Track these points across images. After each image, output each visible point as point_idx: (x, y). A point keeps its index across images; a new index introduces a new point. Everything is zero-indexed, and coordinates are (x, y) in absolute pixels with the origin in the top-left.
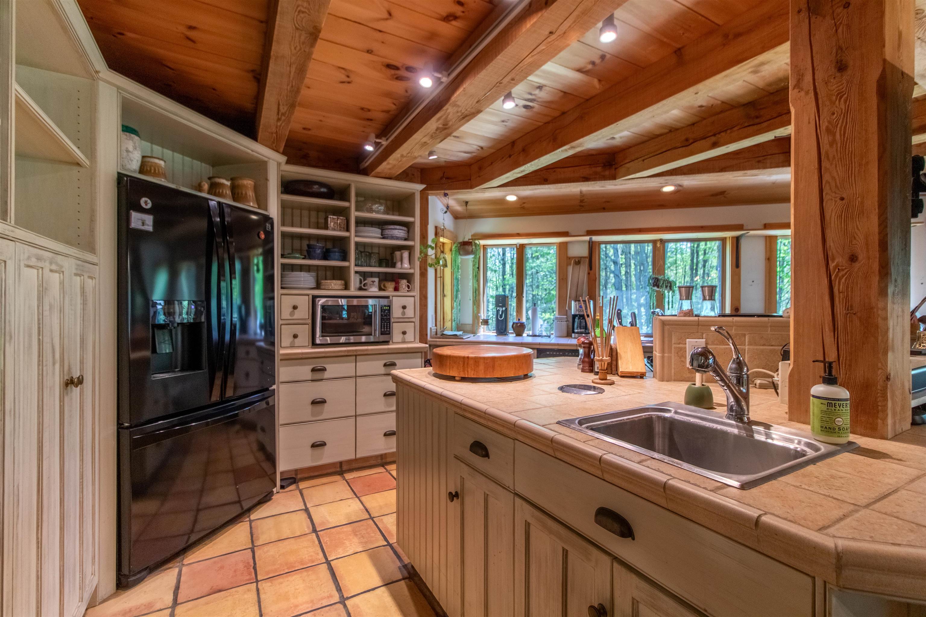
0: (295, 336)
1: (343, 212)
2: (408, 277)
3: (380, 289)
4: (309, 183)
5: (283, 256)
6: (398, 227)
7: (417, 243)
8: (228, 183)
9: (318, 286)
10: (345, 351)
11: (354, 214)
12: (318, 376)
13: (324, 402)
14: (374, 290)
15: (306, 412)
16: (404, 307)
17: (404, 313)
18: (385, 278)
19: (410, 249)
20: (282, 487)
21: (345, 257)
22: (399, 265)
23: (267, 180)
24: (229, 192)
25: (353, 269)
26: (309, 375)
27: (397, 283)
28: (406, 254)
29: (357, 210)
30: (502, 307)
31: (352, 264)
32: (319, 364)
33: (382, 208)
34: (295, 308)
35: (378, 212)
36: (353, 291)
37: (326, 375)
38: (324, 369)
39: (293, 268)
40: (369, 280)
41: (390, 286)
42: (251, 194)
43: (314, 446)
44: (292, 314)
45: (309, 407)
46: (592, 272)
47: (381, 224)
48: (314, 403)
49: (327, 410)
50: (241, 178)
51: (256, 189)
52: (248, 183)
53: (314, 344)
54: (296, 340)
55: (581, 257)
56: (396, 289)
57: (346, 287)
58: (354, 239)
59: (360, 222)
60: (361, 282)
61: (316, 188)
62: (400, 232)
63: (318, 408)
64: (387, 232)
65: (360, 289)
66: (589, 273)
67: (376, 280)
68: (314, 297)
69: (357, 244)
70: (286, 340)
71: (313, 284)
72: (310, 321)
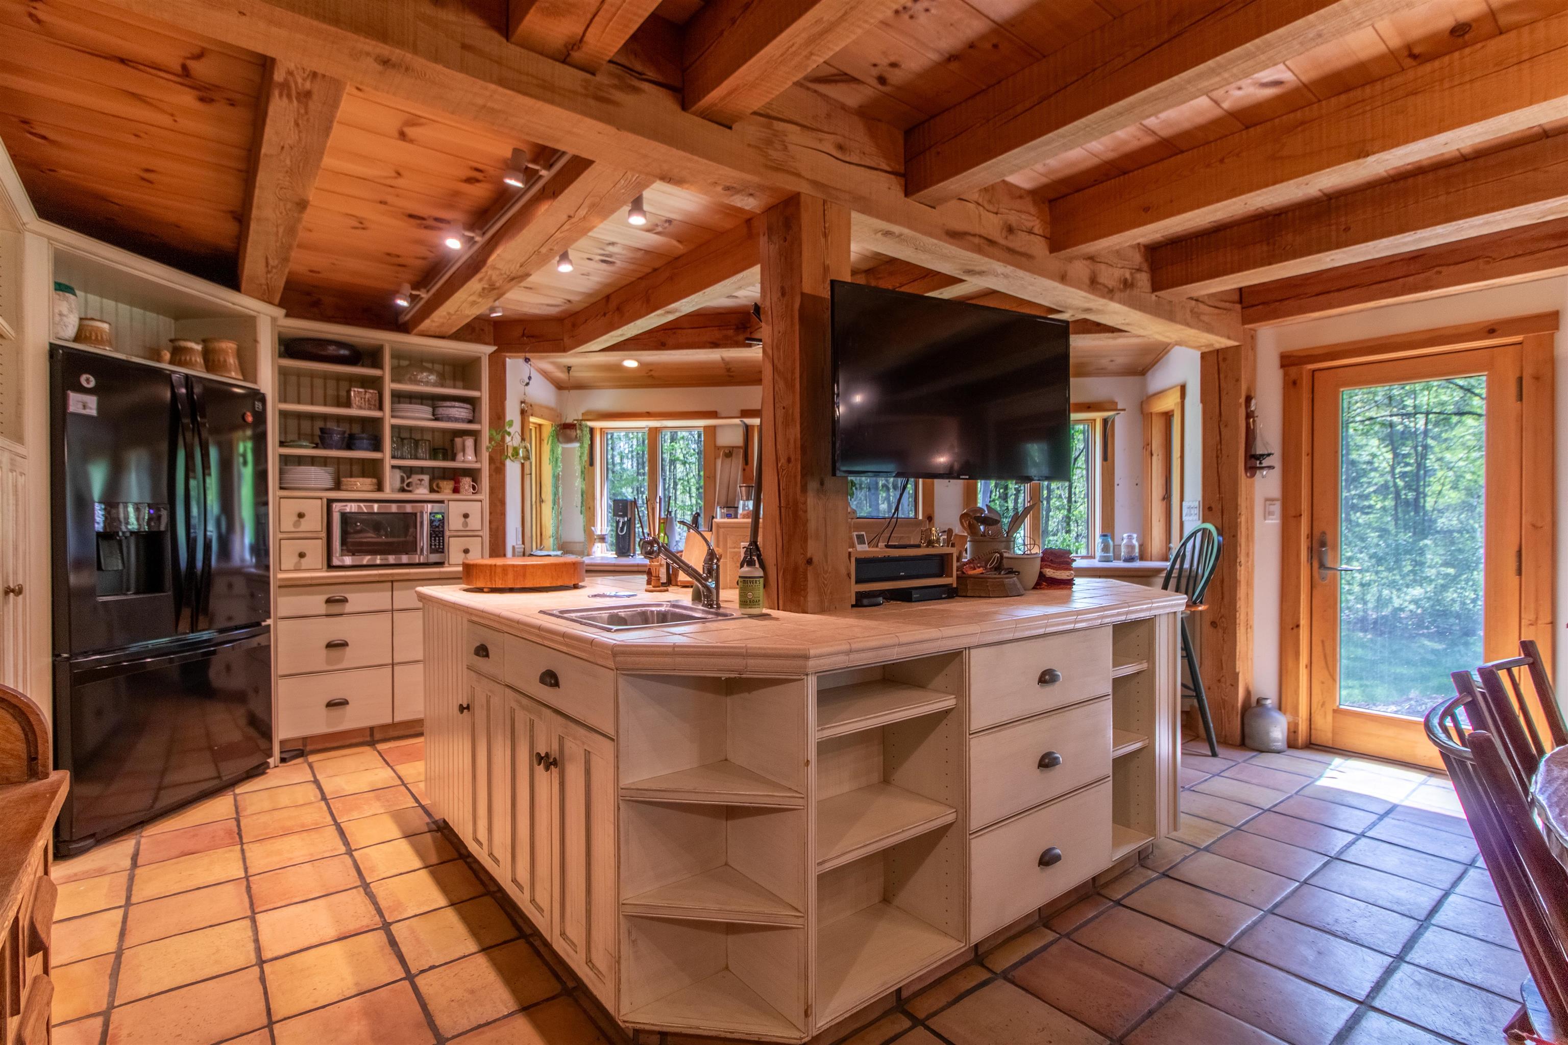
0: (302, 555)
1: (375, 383)
2: (473, 474)
3: (432, 490)
4: (323, 343)
5: (282, 444)
6: (457, 404)
7: (484, 427)
8: (198, 347)
9: (337, 486)
10: (375, 575)
11: (389, 386)
12: (335, 609)
13: (344, 644)
14: (422, 492)
15: (319, 658)
16: (466, 516)
17: (465, 524)
18: (437, 477)
19: (475, 434)
20: (283, 760)
21: (377, 446)
22: (460, 457)
23: (256, 341)
24: (199, 360)
25: (388, 462)
26: (322, 609)
27: (457, 482)
28: (469, 442)
29: (393, 381)
30: (623, 516)
31: (386, 455)
32: (337, 592)
33: (433, 378)
34: (301, 516)
35: (427, 383)
36: (387, 494)
37: (348, 608)
38: (345, 600)
39: (296, 460)
40: (415, 478)
41: (447, 486)
42: (232, 360)
43: (330, 705)
44: (296, 524)
45: (324, 652)
46: (747, 468)
47: (433, 400)
48: (330, 646)
49: (350, 656)
50: (219, 339)
51: (240, 354)
52: (228, 346)
53: (330, 566)
54: (303, 560)
55: (733, 447)
56: (456, 490)
57: (380, 488)
58: (389, 421)
59: (398, 397)
60: (403, 480)
61: (332, 350)
62: (460, 411)
63: (335, 653)
64: (441, 411)
65: (403, 490)
66: (744, 470)
67: (426, 478)
68: (330, 502)
69: (393, 427)
70: (289, 561)
71: (329, 484)
72: (324, 535)
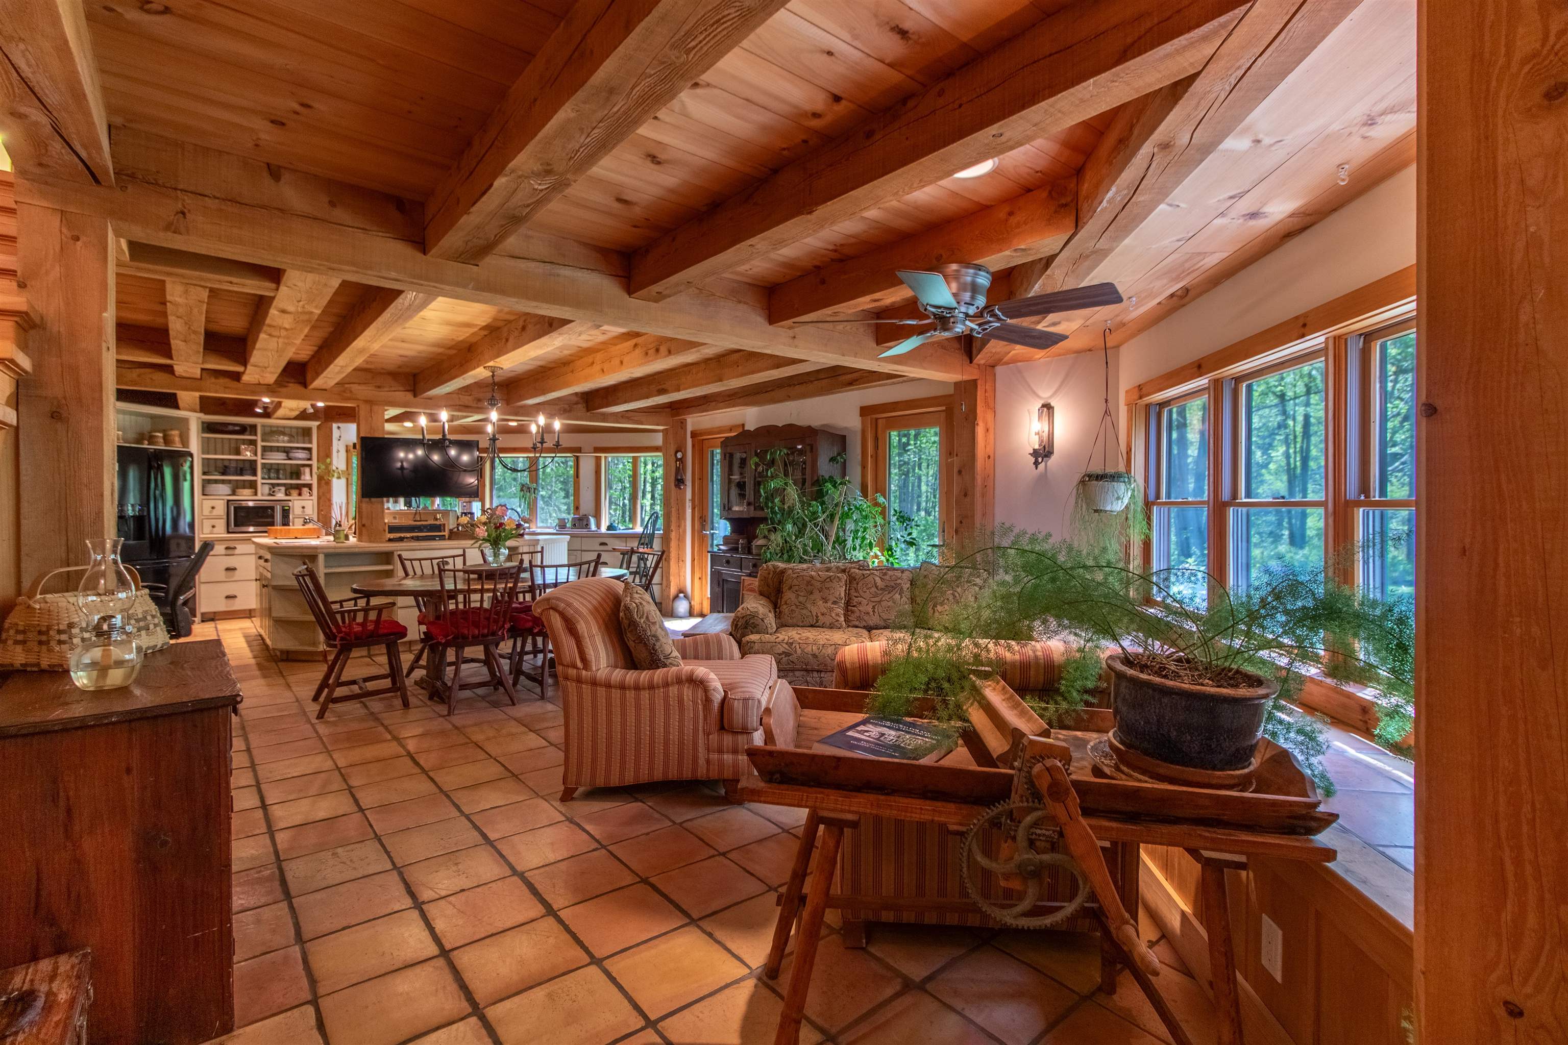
0: (213, 527)
1: (253, 443)
2: (309, 486)
3: (286, 495)
4: (226, 424)
5: (204, 473)
6: (300, 451)
7: (314, 462)
8: (161, 435)
9: (234, 493)
10: (250, 536)
11: (260, 444)
12: (230, 552)
13: (235, 569)
14: (280, 495)
15: (222, 575)
16: (303, 507)
17: (303, 512)
18: (288, 489)
19: (310, 466)
20: (203, 621)
21: (254, 473)
22: (302, 477)
23: (188, 429)
24: (162, 440)
25: (260, 481)
26: (223, 552)
27: (300, 490)
28: (307, 470)
29: (263, 441)
31: (259, 478)
32: (231, 545)
33: (286, 438)
34: (213, 508)
35: (284, 442)
36: (259, 497)
37: (237, 552)
38: (235, 548)
39: (209, 482)
40: (277, 489)
41: (295, 493)
42: (177, 439)
43: (227, 597)
44: (211, 512)
45: (224, 572)
47: (287, 451)
48: (227, 569)
49: (237, 575)
50: (172, 429)
51: (181, 436)
52: (175, 433)
53: (229, 532)
54: (215, 529)
56: (300, 494)
57: (256, 494)
58: (260, 461)
59: (265, 449)
60: (270, 489)
61: (231, 428)
62: (301, 454)
63: (230, 573)
64: (291, 455)
65: (270, 495)
67: (283, 489)
68: (228, 501)
69: (264, 465)
70: (206, 529)
71: (229, 492)
72: (225, 517)
